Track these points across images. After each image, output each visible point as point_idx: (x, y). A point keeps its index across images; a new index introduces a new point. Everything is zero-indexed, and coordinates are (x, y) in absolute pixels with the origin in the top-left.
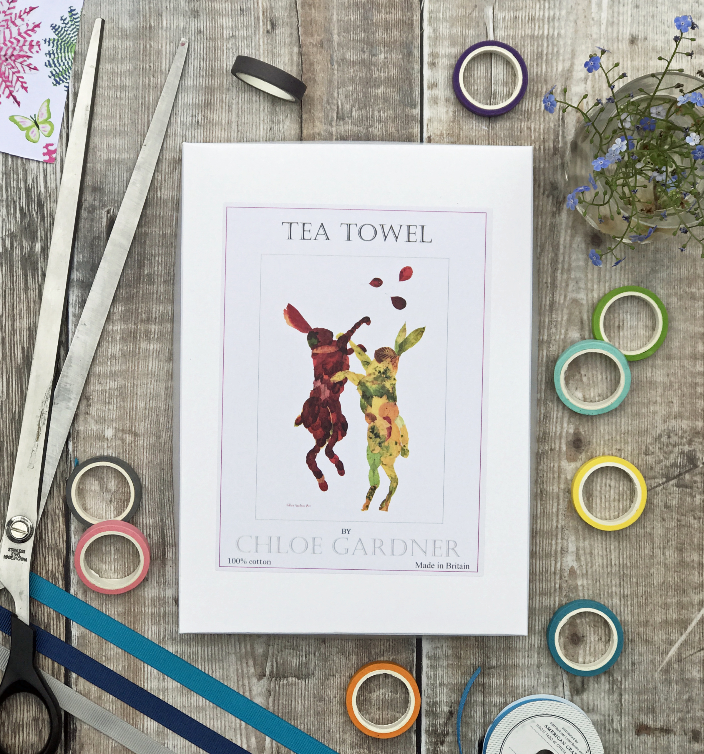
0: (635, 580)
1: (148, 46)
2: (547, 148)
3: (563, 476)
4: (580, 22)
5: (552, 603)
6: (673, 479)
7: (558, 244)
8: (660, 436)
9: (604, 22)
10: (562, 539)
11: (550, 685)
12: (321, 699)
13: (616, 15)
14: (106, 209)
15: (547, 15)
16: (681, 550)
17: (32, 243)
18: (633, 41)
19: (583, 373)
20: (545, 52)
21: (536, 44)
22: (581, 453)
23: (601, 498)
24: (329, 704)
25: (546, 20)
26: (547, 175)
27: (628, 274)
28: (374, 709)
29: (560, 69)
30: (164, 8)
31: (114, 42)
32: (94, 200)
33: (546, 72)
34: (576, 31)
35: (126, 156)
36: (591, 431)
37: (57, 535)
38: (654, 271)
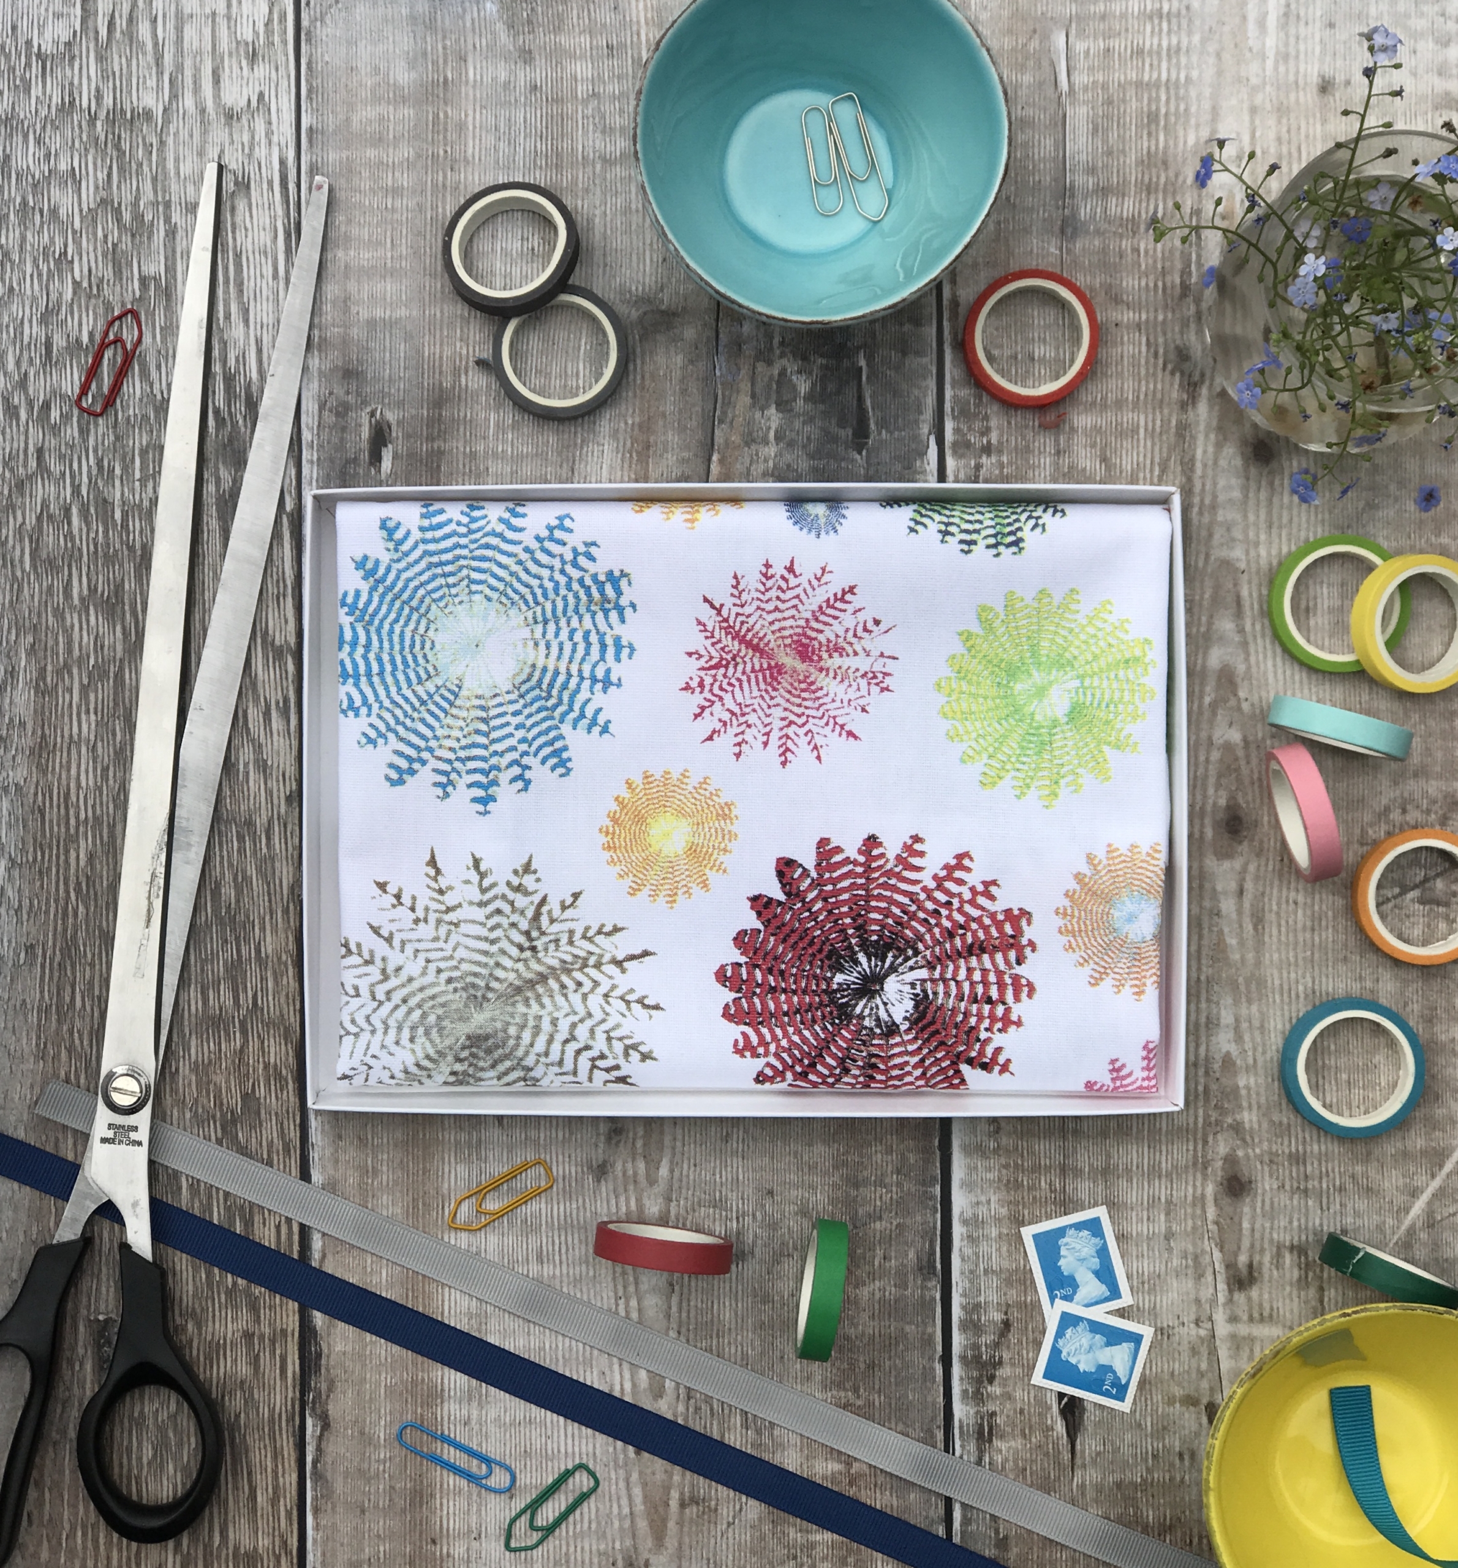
0: (1344, 1076)
1: (441, 115)
2: (1169, 284)
3: (1207, 885)
4: (1226, 56)
5: (1191, 1121)
6: (1413, 889)
7: (1192, 460)
8: (1387, 810)
9: (1271, 54)
10: (1208, 1000)
11: (1189, 1272)
12: (766, 1299)
13: (1292, 40)
14: (369, 409)
15: (1165, 44)
16: (1430, 1021)
17: (236, 472)
18: (1325, 87)
19: (1242, 694)
20: (1163, 111)
21: (1146, 96)
22: (1240, 842)
23: (1279, 925)
24: (782, 1308)
25: (1164, 53)
26: (1169, 335)
27: (1323, 512)
28: (865, 1316)
29: (1191, 140)
30: (470, 47)
31: (382, 109)
32: (348, 393)
33: (1166, 147)
34: (1220, 73)
35: (403, 312)
36: (1258, 801)
37: (282, 1000)
38: (1371, 506)
